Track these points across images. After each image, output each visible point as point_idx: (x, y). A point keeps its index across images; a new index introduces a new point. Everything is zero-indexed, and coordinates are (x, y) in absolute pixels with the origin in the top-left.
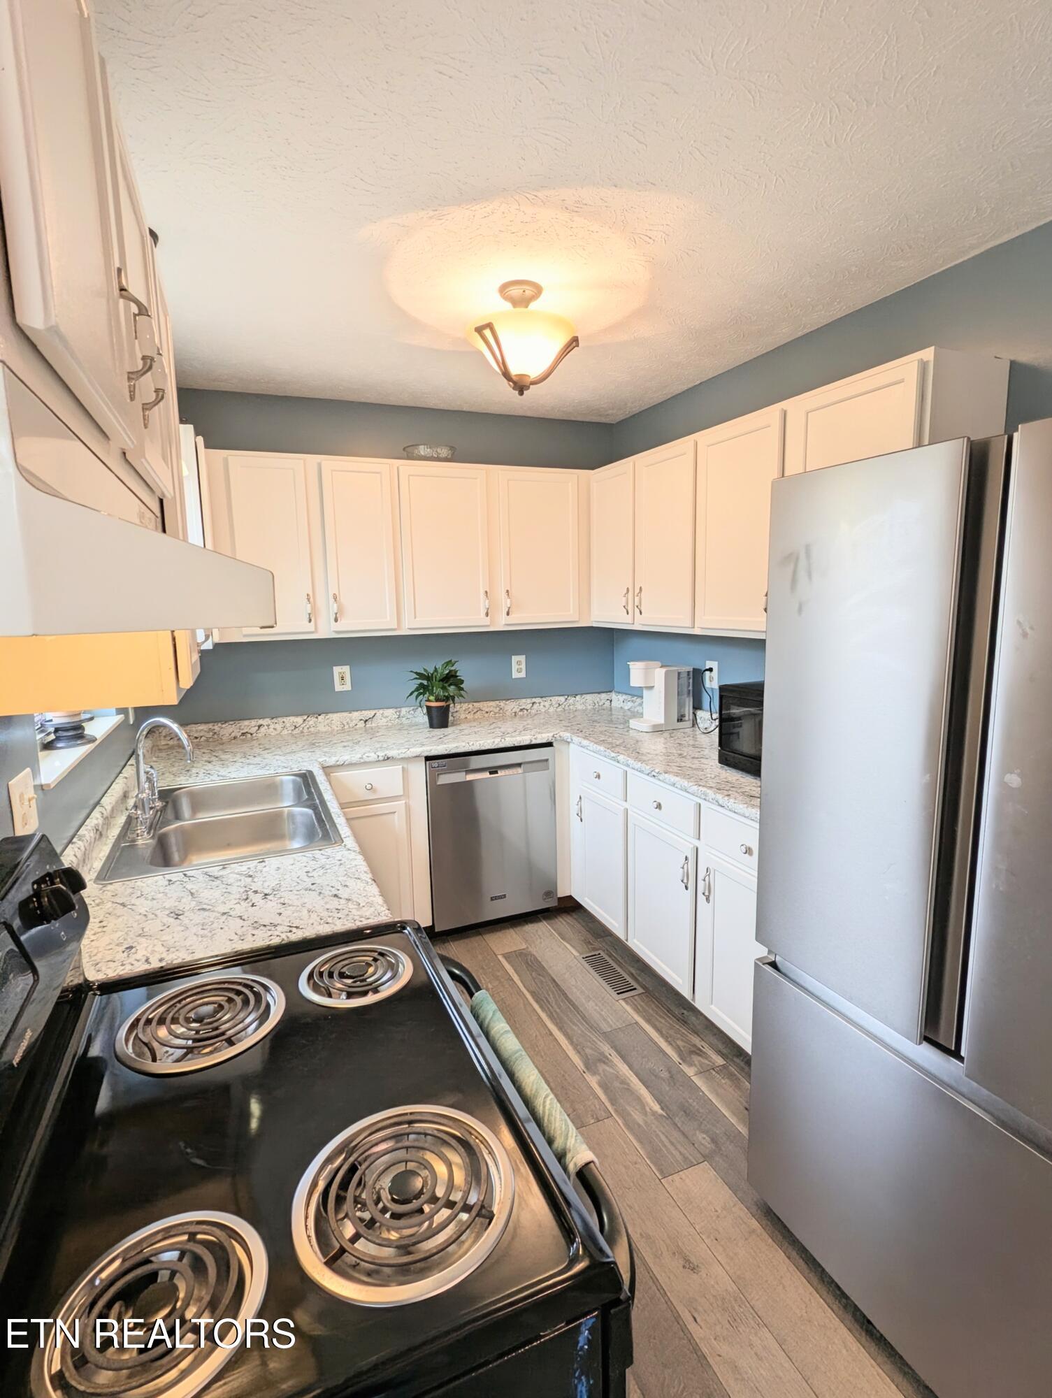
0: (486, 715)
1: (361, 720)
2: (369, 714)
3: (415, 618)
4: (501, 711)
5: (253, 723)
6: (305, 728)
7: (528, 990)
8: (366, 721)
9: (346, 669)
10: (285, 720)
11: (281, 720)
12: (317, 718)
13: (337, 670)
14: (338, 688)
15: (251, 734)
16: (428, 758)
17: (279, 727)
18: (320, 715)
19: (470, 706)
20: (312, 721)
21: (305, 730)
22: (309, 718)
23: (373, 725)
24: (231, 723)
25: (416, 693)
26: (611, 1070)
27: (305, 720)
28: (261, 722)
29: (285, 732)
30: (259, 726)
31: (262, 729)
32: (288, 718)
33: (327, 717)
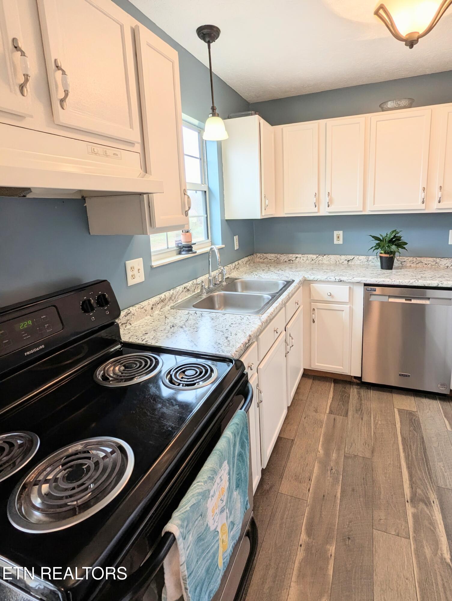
0: (425, 266)
1: (346, 260)
2: (350, 257)
3: (374, 204)
4: (437, 264)
5: (294, 256)
6: (317, 261)
7: (402, 436)
8: (349, 261)
9: (341, 233)
10: (308, 256)
11: (306, 256)
12: (323, 256)
13: (336, 233)
14: (336, 242)
15: (293, 261)
16: (366, 285)
17: (305, 259)
18: (325, 255)
19: (414, 259)
20: (320, 258)
21: (317, 262)
22: (319, 256)
23: (352, 263)
24: (285, 254)
25: (374, 248)
26: (428, 512)
27: (317, 257)
28: (297, 255)
29: (308, 262)
30: (296, 258)
31: (298, 259)
32: (310, 255)
33: (328, 257)
